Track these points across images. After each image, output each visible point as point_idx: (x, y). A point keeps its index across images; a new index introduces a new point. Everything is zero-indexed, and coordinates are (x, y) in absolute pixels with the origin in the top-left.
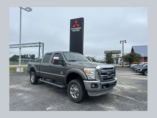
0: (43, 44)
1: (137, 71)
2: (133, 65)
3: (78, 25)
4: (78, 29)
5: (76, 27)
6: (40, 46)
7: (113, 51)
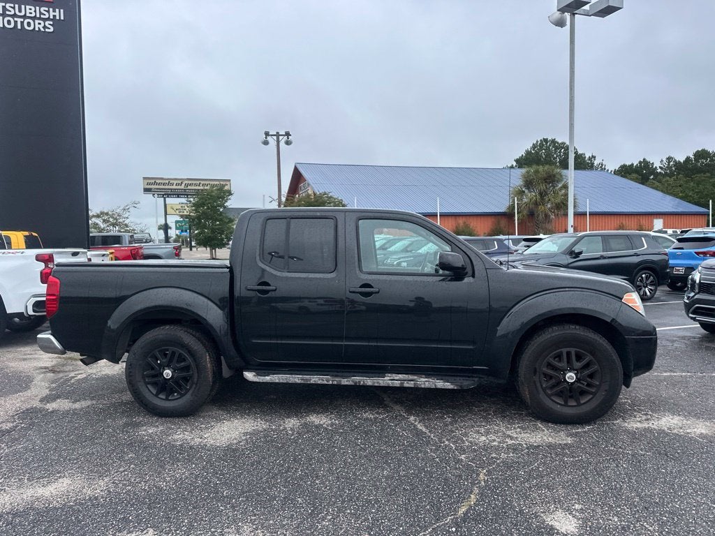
7: (190, 182)
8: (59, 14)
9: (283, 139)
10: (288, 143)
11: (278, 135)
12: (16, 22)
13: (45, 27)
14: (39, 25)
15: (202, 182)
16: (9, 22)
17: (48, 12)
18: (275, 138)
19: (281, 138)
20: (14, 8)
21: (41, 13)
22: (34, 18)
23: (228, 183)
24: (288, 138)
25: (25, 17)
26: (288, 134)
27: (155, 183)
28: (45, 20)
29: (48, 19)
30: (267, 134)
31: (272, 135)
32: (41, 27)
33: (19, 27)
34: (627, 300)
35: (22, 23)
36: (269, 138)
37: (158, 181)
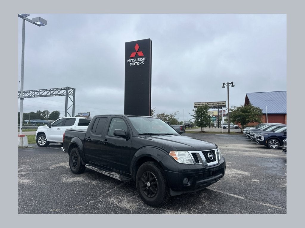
0: (74, 90)
1: (254, 140)
2: (247, 129)
3: (141, 54)
4: (140, 61)
5: (136, 57)
6: (67, 95)
7: (210, 103)
8: (145, 59)
9: (230, 85)
10: (233, 86)
11: (228, 84)
12: (135, 63)
13: (142, 63)
14: (140, 63)
15: (215, 103)
16: (134, 64)
17: (143, 59)
18: (227, 85)
19: (229, 84)
20: (135, 60)
21: (141, 60)
22: (139, 62)
23: (225, 103)
24: (233, 84)
25: (137, 62)
26: (232, 83)
27: (198, 104)
28: (142, 61)
29: (143, 61)
30: (224, 84)
31: (226, 84)
32: (141, 63)
33: (136, 65)
34: (172, 154)
35: (137, 63)
36: (225, 85)
37: (199, 104)
